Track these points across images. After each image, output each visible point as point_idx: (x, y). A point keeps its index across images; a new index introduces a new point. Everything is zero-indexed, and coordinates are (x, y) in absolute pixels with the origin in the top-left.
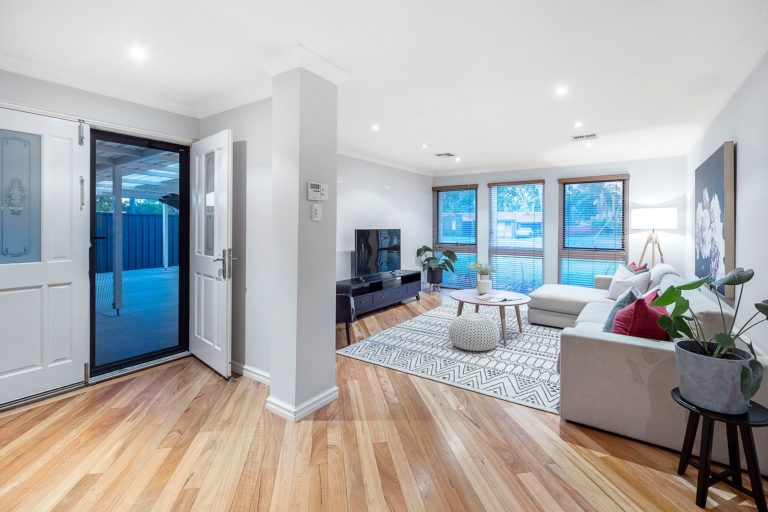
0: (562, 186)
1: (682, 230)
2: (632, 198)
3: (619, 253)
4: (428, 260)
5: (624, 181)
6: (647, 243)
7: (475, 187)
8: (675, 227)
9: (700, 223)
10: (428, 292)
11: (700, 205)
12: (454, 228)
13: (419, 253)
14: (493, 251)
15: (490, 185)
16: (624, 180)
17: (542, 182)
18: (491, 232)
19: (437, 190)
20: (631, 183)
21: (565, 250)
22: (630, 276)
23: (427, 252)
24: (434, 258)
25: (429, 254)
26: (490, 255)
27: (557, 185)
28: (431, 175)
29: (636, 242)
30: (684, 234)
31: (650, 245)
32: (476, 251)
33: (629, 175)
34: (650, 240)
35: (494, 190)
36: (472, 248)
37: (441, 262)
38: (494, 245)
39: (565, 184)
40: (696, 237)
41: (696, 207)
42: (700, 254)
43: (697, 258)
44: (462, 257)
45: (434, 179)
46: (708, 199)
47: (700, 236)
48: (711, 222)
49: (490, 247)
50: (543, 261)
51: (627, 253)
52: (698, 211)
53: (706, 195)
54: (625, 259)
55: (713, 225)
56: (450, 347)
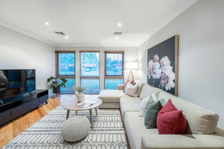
2: (126, 59)
3: (121, 77)
4: (53, 83)
6: (130, 73)
7: (74, 52)
10: (53, 97)
11: (151, 61)
12: (66, 69)
13: (49, 80)
14: (82, 78)
15: (80, 52)
16: (123, 53)
17: (99, 52)
18: (80, 71)
19: (57, 52)
20: (125, 54)
21: (106, 76)
22: (132, 86)
23: (53, 79)
24: (56, 82)
25: (54, 80)
26: (80, 80)
27: (104, 53)
28: (55, 45)
29: (126, 73)
32: (75, 78)
35: (82, 54)
36: (73, 77)
37: (60, 83)
38: (82, 75)
39: (106, 53)
40: (148, 71)
41: (148, 61)
42: (151, 77)
43: (149, 78)
44: (69, 80)
45: (56, 47)
46: (158, 59)
47: (151, 71)
48: (161, 66)
49: (80, 76)
50: (99, 81)
51: (124, 76)
52: (149, 63)
53: (157, 57)
54: (123, 78)
55: (163, 67)
56: (61, 142)
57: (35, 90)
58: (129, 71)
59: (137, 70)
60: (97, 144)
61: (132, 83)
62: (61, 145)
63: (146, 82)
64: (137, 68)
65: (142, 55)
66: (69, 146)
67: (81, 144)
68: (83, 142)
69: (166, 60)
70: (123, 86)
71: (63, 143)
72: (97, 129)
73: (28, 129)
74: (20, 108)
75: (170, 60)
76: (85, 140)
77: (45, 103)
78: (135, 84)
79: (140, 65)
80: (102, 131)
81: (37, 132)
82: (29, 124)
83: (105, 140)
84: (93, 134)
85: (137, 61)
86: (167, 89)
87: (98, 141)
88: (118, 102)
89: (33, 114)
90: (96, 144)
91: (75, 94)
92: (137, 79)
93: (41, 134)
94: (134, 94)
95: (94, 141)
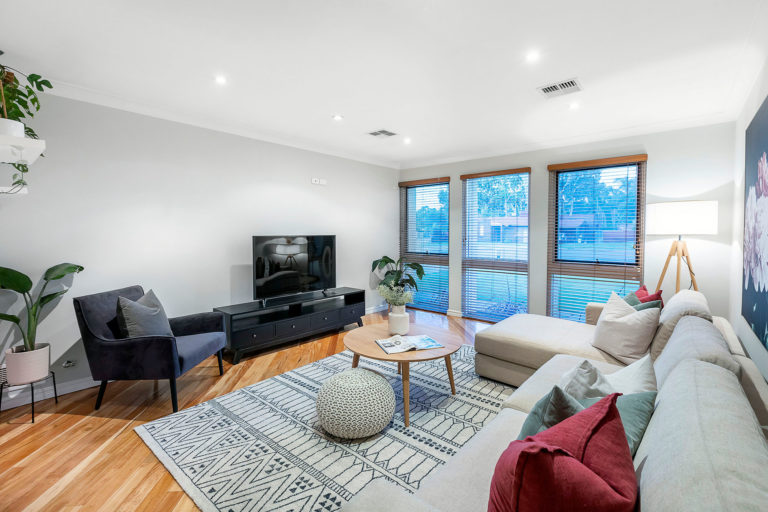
0: (553, 175)
1: (725, 236)
2: (651, 189)
3: (631, 269)
6: (670, 256)
7: (446, 181)
8: (714, 231)
9: (751, 224)
11: (752, 191)
13: (376, 265)
14: (469, 264)
15: (462, 178)
16: (640, 163)
17: (527, 170)
18: (464, 240)
19: (405, 187)
20: (650, 168)
21: (557, 264)
22: (627, 313)
23: (389, 264)
25: (393, 267)
26: (464, 269)
27: (549, 175)
29: (654, 254)
30: (729, 241)
31: (674, 259)
32: (446, 263)
33: (646, 156)
34: (674, 251)
36: (444, 259)
38: (469, 255)
39: (558, 172)
40: (745, 249)
41: (747, 194)
42: (751, 279)
43: (746, 286)
44: (430, 270)
45: (402, 172)
49: (464, 257)
50: (529, 278)
51: (642, 269)
53: (764, 168)
54: (639, 277)
56: (316, 424)
57: (335, 286)
60: (383, 471)
62: (311, 431)
66: (323, 440)
67: (348, 450)
68: (355, 448)
71: (316, 428)
72: (417, 432)
73: (288, 373)
74: (294, 323)
76: (363, 446)
77: (356, 324)
80: (426, 443)
81: (296, 386)
82: (299, 362)
83: (409, 473)
84: (395, 439)
87: (392, 465)
89: (320, 345)
90: (380, 469)
91: (448, 313)
93: (298, 391)
94: (628, 351)
95: (381, 458)
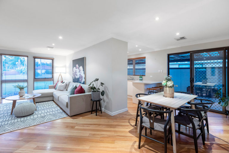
2: (55, 65)
5: (52, 60)
6: (59, 76)
15: (1, 54)
17: (27, 57)
18: (2, 74)
21: (35, 79)
27: (33, 58)
29: (56, 76)
31: (60, 76)
33: (54, 59)
35: (3, 56)
38: (4, 79)
39: (35, 58)
40: (73, 74)
41: (73, 68)
42: (75, 77)
43: (74, 78)
46: (78, 67)
47: (75, 74)
48: (79, 71)
49: (2, 80)
50: (28, 83)
52: (74, 69)
53: (77, 66)
54: (53, 80)
55: (80, 72)
58: (58, 74)
59: (65, 73)
61: (62, 82)
63: (72, 81)
64: (65, 72)
65: (69, 63)
69: (81, 68)
70: (54, 86)
75: (83, 68)
78: (64, 82)
79: (68, 70)
85: (65, 66)
86: (82, 83)
88: (52, 95)
92: (65, 80)
94: (63, 89)
